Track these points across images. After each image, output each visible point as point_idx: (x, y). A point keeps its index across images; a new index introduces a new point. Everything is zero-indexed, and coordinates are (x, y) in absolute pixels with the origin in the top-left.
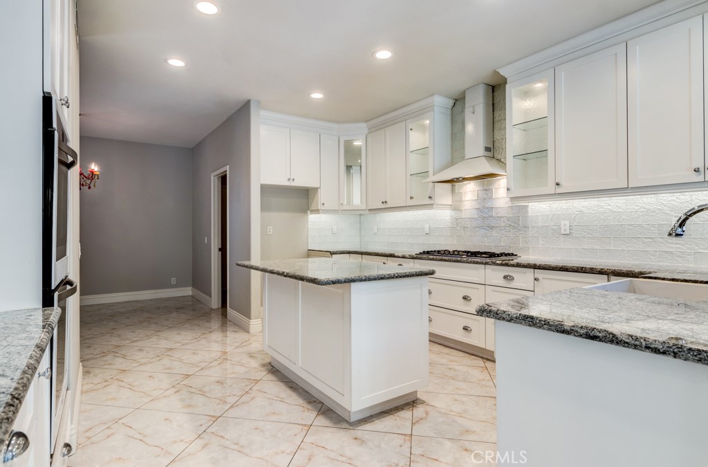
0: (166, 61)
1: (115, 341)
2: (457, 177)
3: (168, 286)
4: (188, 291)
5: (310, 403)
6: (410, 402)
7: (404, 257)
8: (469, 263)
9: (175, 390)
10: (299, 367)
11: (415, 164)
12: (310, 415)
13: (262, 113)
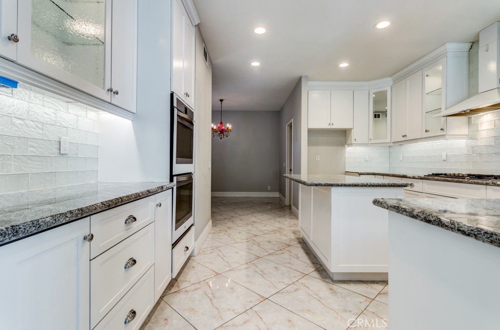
0: (250, 64)
1: (232, 214)
2: (465, 109)
3: (266, 190)
4: (277, 195)
5: (313, 263)
6: (381, 280)
7: (414, 178)
8: (470, 183)
9: (247, 240)
10: (311, 241)
11: (430, 102)
12: (310, 269)
13: (310, 83)
